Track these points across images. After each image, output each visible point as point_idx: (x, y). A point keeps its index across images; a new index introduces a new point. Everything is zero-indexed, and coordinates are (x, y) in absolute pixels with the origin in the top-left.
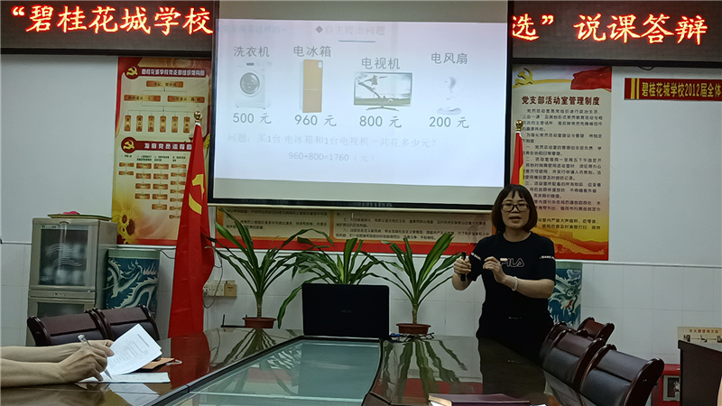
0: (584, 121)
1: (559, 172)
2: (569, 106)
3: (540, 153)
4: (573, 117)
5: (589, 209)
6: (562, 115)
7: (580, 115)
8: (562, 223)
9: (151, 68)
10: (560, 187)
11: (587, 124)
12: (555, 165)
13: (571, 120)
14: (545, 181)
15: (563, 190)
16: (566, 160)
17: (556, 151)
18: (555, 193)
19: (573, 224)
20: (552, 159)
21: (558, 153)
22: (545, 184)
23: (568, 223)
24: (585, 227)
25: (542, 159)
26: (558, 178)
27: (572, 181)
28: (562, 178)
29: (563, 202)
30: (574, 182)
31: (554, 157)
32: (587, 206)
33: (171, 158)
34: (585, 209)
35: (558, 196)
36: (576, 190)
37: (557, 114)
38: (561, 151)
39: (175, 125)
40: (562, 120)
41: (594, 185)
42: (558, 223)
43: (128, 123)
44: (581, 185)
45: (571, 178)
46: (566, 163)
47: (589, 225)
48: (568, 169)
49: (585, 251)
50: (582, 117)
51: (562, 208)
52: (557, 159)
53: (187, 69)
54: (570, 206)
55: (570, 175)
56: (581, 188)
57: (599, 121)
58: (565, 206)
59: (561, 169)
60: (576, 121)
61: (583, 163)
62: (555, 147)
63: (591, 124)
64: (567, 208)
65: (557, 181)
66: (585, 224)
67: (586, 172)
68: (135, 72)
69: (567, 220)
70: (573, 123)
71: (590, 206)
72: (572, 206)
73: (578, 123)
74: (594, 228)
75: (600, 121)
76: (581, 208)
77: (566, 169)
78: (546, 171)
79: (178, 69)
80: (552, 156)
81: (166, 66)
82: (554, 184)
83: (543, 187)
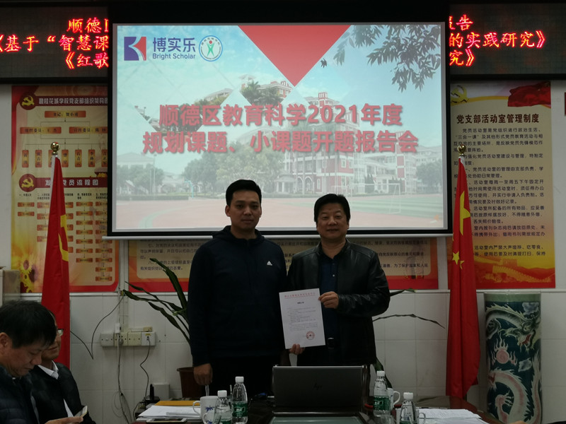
0: (524, 140)
1: (499, 195)
2: (507, 125)
3: (479, 176)
4: (512, 135)
5: (533, 234)
6: (500, 134)
7: (519, 133)
8: (506, 250)
9: (48, 97)
10: (502, 211)
11: (527, 143)
12: (494, 188)
13: (510, 140)
14: (485, 205)
15: (505, 214)
16: (506, 182)
17: (495, 173)
18: (496, 218)
19: (517, 250)
20: (491, 182)
21: (498, 175)
22: (485, 208)
23: (512, 250)
24: (529, 254)
25: (481, 182)
26: (498, 202)
27: (513, 205)
28: (503, 201)
29: (505, 228)
30: (516, 205)
31: (493, 179)
32: (531, 231)
33: (76, 196)
34: (529, 234)
35: (499, 221)
36: (519, 214)
37: (495, 134)
38: (501, 173)
39: (79, 158)
40: (500, 140)
41: (537, 208)
42: (501, 251)
43: (25, 159)
44: (523, 208)
45: (512, 201)
46: (506, 186)
47: (534, 251)
48: (509, 192)
49: (530, 279)
50: (522, 136)
51: (505, 234)
52: (496, 182)
53: (89, 97)
54: (512, 231)
55: (511, 198)
56: (523, 211)
57: (539, 139)
58: (507, 231)
59: (502, 192)
60: (515, 140)
61: (524, 184)
62: (494, 169)
63: (531, 143)
64: (510, 234)
65: (497, 205)
66: (529, 250)
67: (528, 194)
68: (31, 102)
69: (510, 247)
70: (512, 143)
71: (533, 231)
72: (514, 231)
73: (517, 142)
74: (538, 254)
75: (541, 139)
76: (524, 234)
77: (506, 192)
78: (485, 195)
79: (79, 97)
80: (491, 179)
81: (67, 95)
82: (494, 208)
83: (483, 212)
